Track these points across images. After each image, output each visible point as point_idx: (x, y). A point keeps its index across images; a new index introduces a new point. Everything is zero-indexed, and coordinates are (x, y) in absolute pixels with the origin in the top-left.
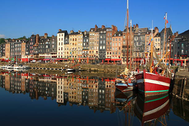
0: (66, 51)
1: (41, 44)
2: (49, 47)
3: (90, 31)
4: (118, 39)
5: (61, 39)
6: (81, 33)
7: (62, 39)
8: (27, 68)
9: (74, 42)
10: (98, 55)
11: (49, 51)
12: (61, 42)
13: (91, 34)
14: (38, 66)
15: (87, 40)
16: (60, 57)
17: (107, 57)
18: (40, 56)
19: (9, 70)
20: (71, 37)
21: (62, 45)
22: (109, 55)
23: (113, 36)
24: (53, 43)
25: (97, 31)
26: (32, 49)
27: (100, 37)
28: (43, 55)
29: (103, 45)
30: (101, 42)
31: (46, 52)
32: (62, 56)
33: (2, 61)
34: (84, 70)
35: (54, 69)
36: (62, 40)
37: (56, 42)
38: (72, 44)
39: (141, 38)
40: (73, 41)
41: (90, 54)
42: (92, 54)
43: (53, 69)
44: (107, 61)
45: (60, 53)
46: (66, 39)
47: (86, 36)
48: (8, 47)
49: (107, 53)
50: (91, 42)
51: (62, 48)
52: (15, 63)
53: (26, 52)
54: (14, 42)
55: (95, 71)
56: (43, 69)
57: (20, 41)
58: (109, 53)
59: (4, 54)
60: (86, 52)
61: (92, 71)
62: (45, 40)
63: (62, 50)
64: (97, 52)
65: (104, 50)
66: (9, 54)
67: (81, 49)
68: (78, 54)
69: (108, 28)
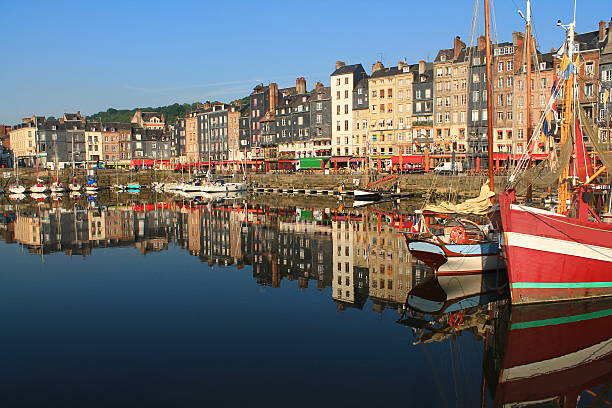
0: (361, 132)
1: (283, 112)
2: (307, 121)
3: (438, 59)
4: (537, 83)
5: (342, 95)
6: (406, 70)
7: (347, 92)
9: (386, 101)
10: (465, 143)
11: (307, 134)
12: (343, 102)
13: (439, 72)
14: (273, 182)
15: (428, 92)
16: (343, 153)
17: (496, 150)
18: (283, 152)
20: (375, 85)
21: (346, 112)
22: (505, 140)
23: (519, 72)
24: (319, 106)
25: (461, 59)
26: (257, 132)
27: (471, 79)
28: (290, 148)
30: (476, 97)
31: (297, 139)
32: (347, 150)
33: (176, 171)
34: (412, 195)
35: (320, 192)
36: (347, 96)
37: (327, 103)
38: (377, 108)
40: (382, 96)
41: (436, 140)
42: (444, 139)
43: (316, 192)
45: (343, 140)
46: (360, 91)
47: (424, 79)
48: (192, 129)
49: (496, 135)
50: (439, 100)
51: (347, 122)
53: (240, 139)
54: (208, 111)
57: (223, 107)
58: (505, 135)
59: (184, 147)
60: (424, 132)
63: (347, 128)
64: (462, 131)
65: (489, 125)
66: (196, 149)
67: (408, 123)
68: (400, 141)
69: (500, 45)
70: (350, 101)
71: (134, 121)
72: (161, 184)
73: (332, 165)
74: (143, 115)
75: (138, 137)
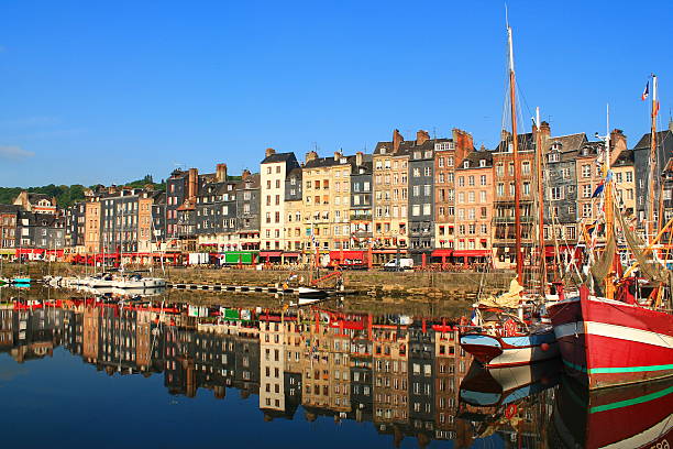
0: (294, 225)
1: (205, 200)
2: (232, 211)
3: (377, 151)
4: (477, 179)
5: (273, 184)
6: (343, 161)
7: (278, 182)
8: (157, 287)
9: (321, 192)
10: (405, 237)
11: (232, 226)
12: (274, 192)
13: (379, 164)
14: (196, 278)
15: (367, 185)
17: (438, 245)
18: (203, 245)
19: (98, 291)
20: (309, 176)
21: (277, 203)
22: (447, 236)
23: (460, 168)
24: (247, 196)
25: (401, 152)
26: (175, 221)
27: (412, 173)
28: (212, 241)
29: (422, 200)
30: (417, 192)
31: (221, 230)
32: (277, 244)
33: (74, 263)
34: (356, 293)
35: (252, 289)
36: (278, 186)
37: (256, 192)
38: (312, 200)
39: (563, 170)
40: (317, 188)
41: (377, 234)
42: (383, 234)
43: (247, 289)
44: (439, 259)
45: (273, 233)
46: (293, 181)
47: (362, 171)
48: (93, 215)
49: (437, 231)
50: (379, 193)
51: (277, 214)
52: (116, 270)
53: (152, 229)
54: (114, 195)
55: (396, 294)
56: (211, 288)
57: (133, 192)
58: (447, 230)
59: (82, 237)
60: (362, 226)
61: (386, 294)
62: (218, 188)
63: (277, 220)
64: (402, 226)
65: (429, 221)
66: (97, 238)
67: (345, 216)
68: (337, 236)
69: (439, 141)
70: (281, 192)
71: (18, 202)
72: (58, 278)
73: (262, 260)
74: (30, 197)
75: (25, 222)
